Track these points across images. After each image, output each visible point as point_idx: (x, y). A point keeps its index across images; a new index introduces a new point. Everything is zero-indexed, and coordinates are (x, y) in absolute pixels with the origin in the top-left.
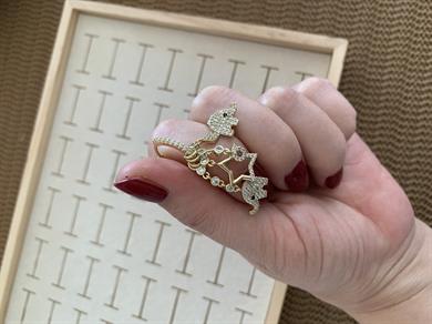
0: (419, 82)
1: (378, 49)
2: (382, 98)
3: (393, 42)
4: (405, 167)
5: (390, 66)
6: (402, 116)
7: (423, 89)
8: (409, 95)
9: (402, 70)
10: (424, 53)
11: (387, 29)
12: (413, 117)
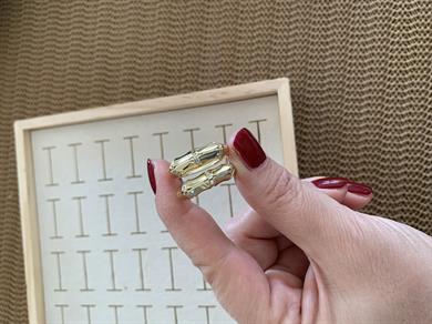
0: (398, 112)
1: (353, 82)
2: (361, 132)
3: (368, 73)
4: (391, 201)
5: (366, 99)
6: (383, 149)
7: (403, 120)
8: (388, 128)
9: (380, 101)
10: (400, 83)
11: (360, 61)
12: (395, 149)
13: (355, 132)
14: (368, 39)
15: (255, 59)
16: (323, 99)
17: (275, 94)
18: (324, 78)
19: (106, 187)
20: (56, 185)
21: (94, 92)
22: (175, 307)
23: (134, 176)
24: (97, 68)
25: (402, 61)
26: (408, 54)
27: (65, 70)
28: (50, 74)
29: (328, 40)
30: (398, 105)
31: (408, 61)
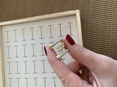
0: (110, 22)
1: (97, 13)
2: (99, 27)
3: (101, 11)
4: (108, 47)
5: (101, 18)
6: (106, 32)
7: (111, 24)
8: (107, 26)
9: (105, 18)
10: (110, 13)
11: (99, 7)
12: (109, 32)
13: (98, 27)
15: (69, 7)
16: (88, 18)
18: (89, 12)
19: (24, 43)
20: (9, 42)
21: (21, 16)
22: (45, 78)
23: (33, 39)
24: (22, 9)
25: (111, 7)
26: (113, 5)
27: (13, 10)
28: (8, 11)
30: (110, 19)
31: (112, 7)
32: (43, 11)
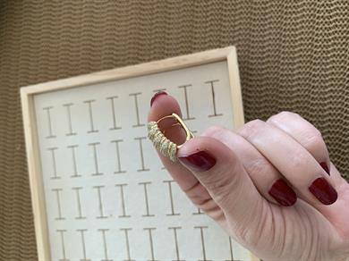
0: (323, 73)
1: (287, 49)
2: (294, 89)
3: (299, 43)
5: (298, 62)
6: (312, 102)
7: (327, 79)
8: (316, 85)
9: (308, 64)
10: (325, 49)
11: (293, 32)
12: (321, 102)
13: (289, 89)
14: (298, 15)
15: (209, 34)
16: (263, 64)
17: (225, 60)
18: (264, 47)
19: (94, 138)
20: (55, 137)
21: (82, 63)
22: (150, 229)
23: (115, 128)
24: (84, 45)
25: (326, 31)
26: (331, 26)
27: (58, 47)
28: (46, 51)
29: (267, 17)
30: (323, 67)
31: (330, 32)
32: (139, 49)
